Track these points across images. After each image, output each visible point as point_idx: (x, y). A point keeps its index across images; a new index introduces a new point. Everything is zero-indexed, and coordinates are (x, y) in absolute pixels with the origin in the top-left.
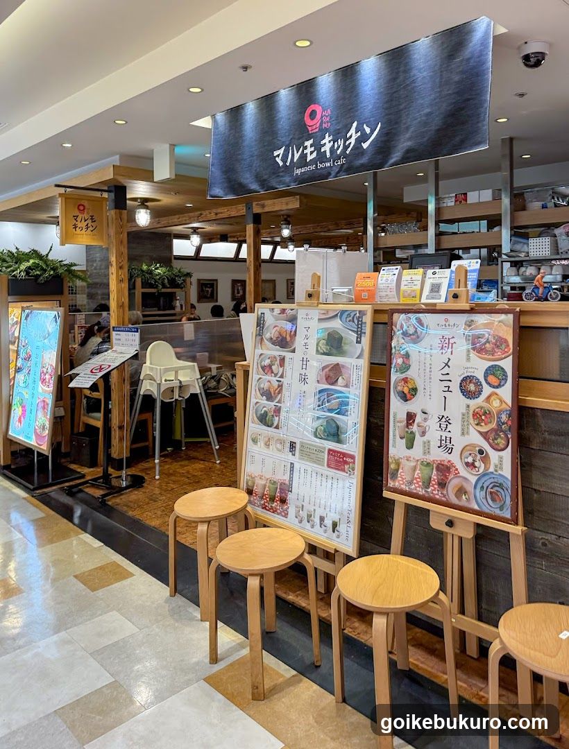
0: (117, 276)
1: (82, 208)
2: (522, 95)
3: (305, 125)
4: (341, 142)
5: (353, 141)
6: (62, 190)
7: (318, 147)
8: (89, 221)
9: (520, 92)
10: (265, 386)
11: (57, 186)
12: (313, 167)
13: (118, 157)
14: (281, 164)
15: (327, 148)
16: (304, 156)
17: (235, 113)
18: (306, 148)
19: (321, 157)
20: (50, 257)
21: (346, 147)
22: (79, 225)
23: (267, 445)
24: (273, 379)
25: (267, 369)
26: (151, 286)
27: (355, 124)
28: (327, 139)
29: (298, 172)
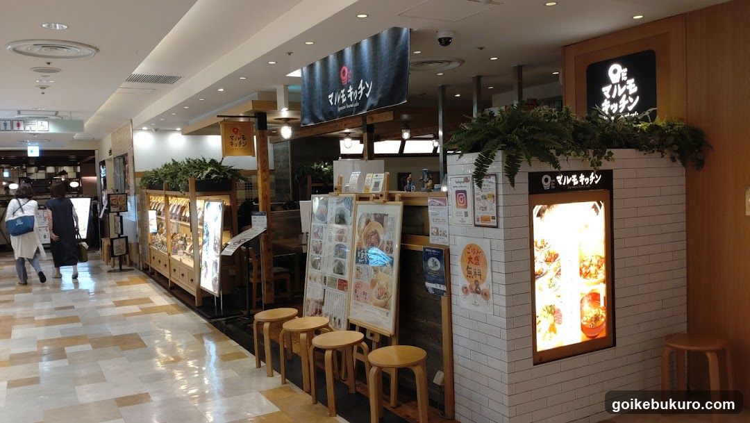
0: (262, 178)
1: (236, 131)
2: (481, 49)
3: (341, 79)
4: (356, 92)
5: (361, 92)
6: (222, 119)
7: (346, 94)
8: (241, 139)
9: (481, 46)
10: (315, 244)
11: (218, 116)
12: (344, 107)
13: (257, 93)
14: (332, 104)
15: (350, 96)
16: (341, 100)
17: (311, 67)
18: (341, 94)
19: (348, 101)
20: (223, 164)
21: (359, 95)
22: (234, 142)
23: (315, 280)
24: (318, 240)
25: (316, 234)
26: (321, 181)
27: (362, 81)
28: (351, 89)
29: (339, 109)
